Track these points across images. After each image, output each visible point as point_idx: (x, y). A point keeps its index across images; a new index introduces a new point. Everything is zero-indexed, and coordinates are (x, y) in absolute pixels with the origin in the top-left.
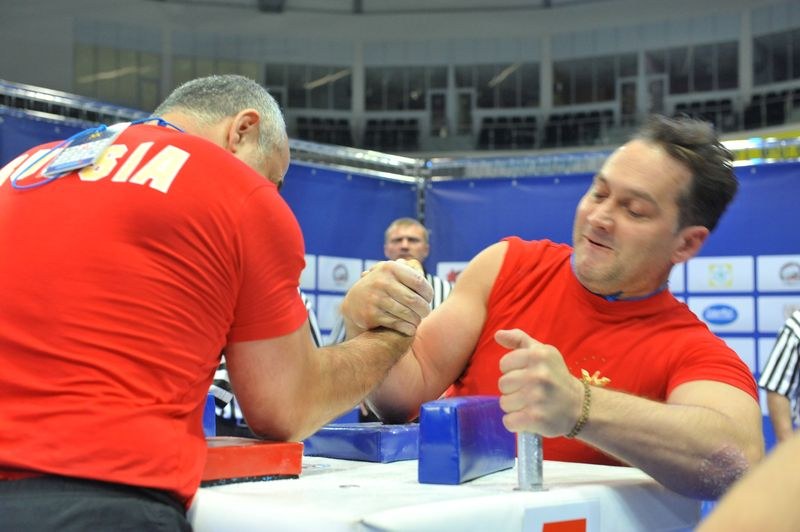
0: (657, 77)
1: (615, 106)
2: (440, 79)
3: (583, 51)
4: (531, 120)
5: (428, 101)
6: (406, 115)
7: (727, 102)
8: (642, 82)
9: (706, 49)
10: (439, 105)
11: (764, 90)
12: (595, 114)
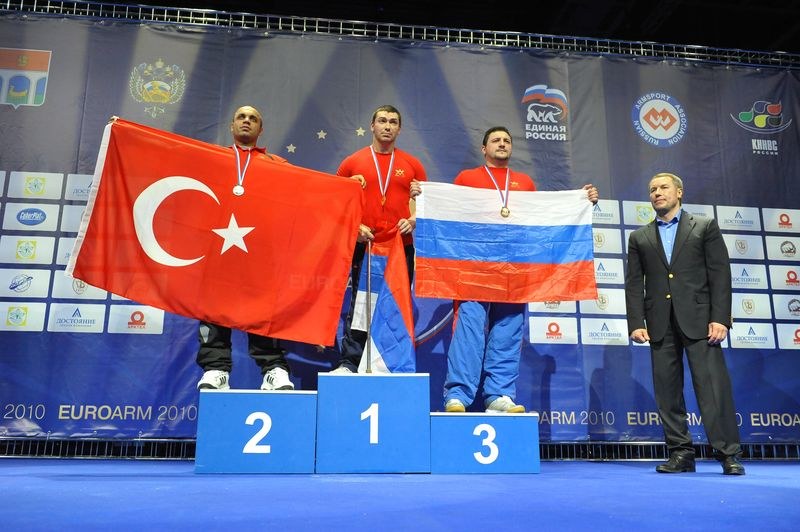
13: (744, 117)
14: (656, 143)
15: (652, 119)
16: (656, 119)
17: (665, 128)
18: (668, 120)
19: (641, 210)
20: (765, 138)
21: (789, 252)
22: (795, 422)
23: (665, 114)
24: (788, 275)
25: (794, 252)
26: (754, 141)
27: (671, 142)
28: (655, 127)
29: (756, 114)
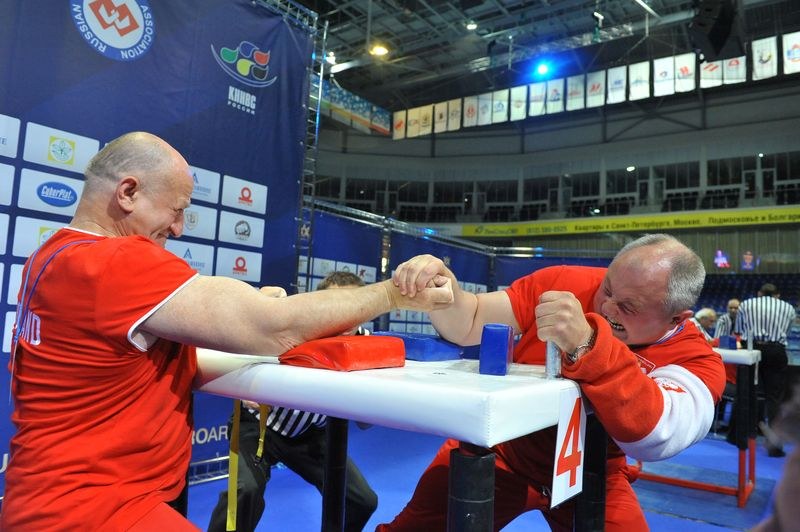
0: (481, 194)
1: (462, 205)
2: (382, 185)
3: (449, 179)
4: (424, 208)
5: (376, 196)
6: (366, 202)
7: (512, 207)
8: (475, 195)
9: (505, 183)
10: (381, 199)
11: (528, 203)
12: (453, 208)
13: (226, 55)
14: (102, 49)
15: (103, 11)
16: (110, 15)
17: (119, 31)
18: (126, 22)
19: (57, 142)
20: (246, 89)
21: (243, 233)
22: (211, 437)
23: (124, 11)
24: (237, 261)
25: (248, 235)
26: (231, 89)
27: (125, 55)
28: (105, 26)
29: (240, 57)
